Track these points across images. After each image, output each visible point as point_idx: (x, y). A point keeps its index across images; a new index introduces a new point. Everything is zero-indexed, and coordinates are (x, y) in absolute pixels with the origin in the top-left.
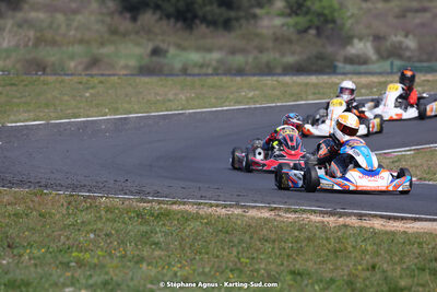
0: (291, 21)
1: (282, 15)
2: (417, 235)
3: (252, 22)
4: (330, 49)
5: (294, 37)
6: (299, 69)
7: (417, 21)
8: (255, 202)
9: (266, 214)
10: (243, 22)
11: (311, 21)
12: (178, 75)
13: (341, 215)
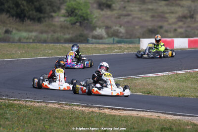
0: (68, 19)
1: (64, 16)
2: (125, 117)
3: (51, 19)
4: (86, 32)
5: (70, 26)
7: (126, 20)
8: (52, 100)
9: (57, 106)
10: (47, 19)
11: (77, 19)
12: (16, 42)
13: (91, 107)
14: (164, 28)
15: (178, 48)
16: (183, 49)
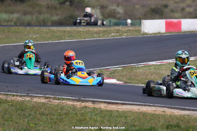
2: (124, 112)
4: (77, 13)
5: (58, 6)
6: (60, 24)
8: (37, 94)
9: (43, 100)
13: (83, 101)
14: (170, 8)
15: (186, 30)
16: (192, 31)
